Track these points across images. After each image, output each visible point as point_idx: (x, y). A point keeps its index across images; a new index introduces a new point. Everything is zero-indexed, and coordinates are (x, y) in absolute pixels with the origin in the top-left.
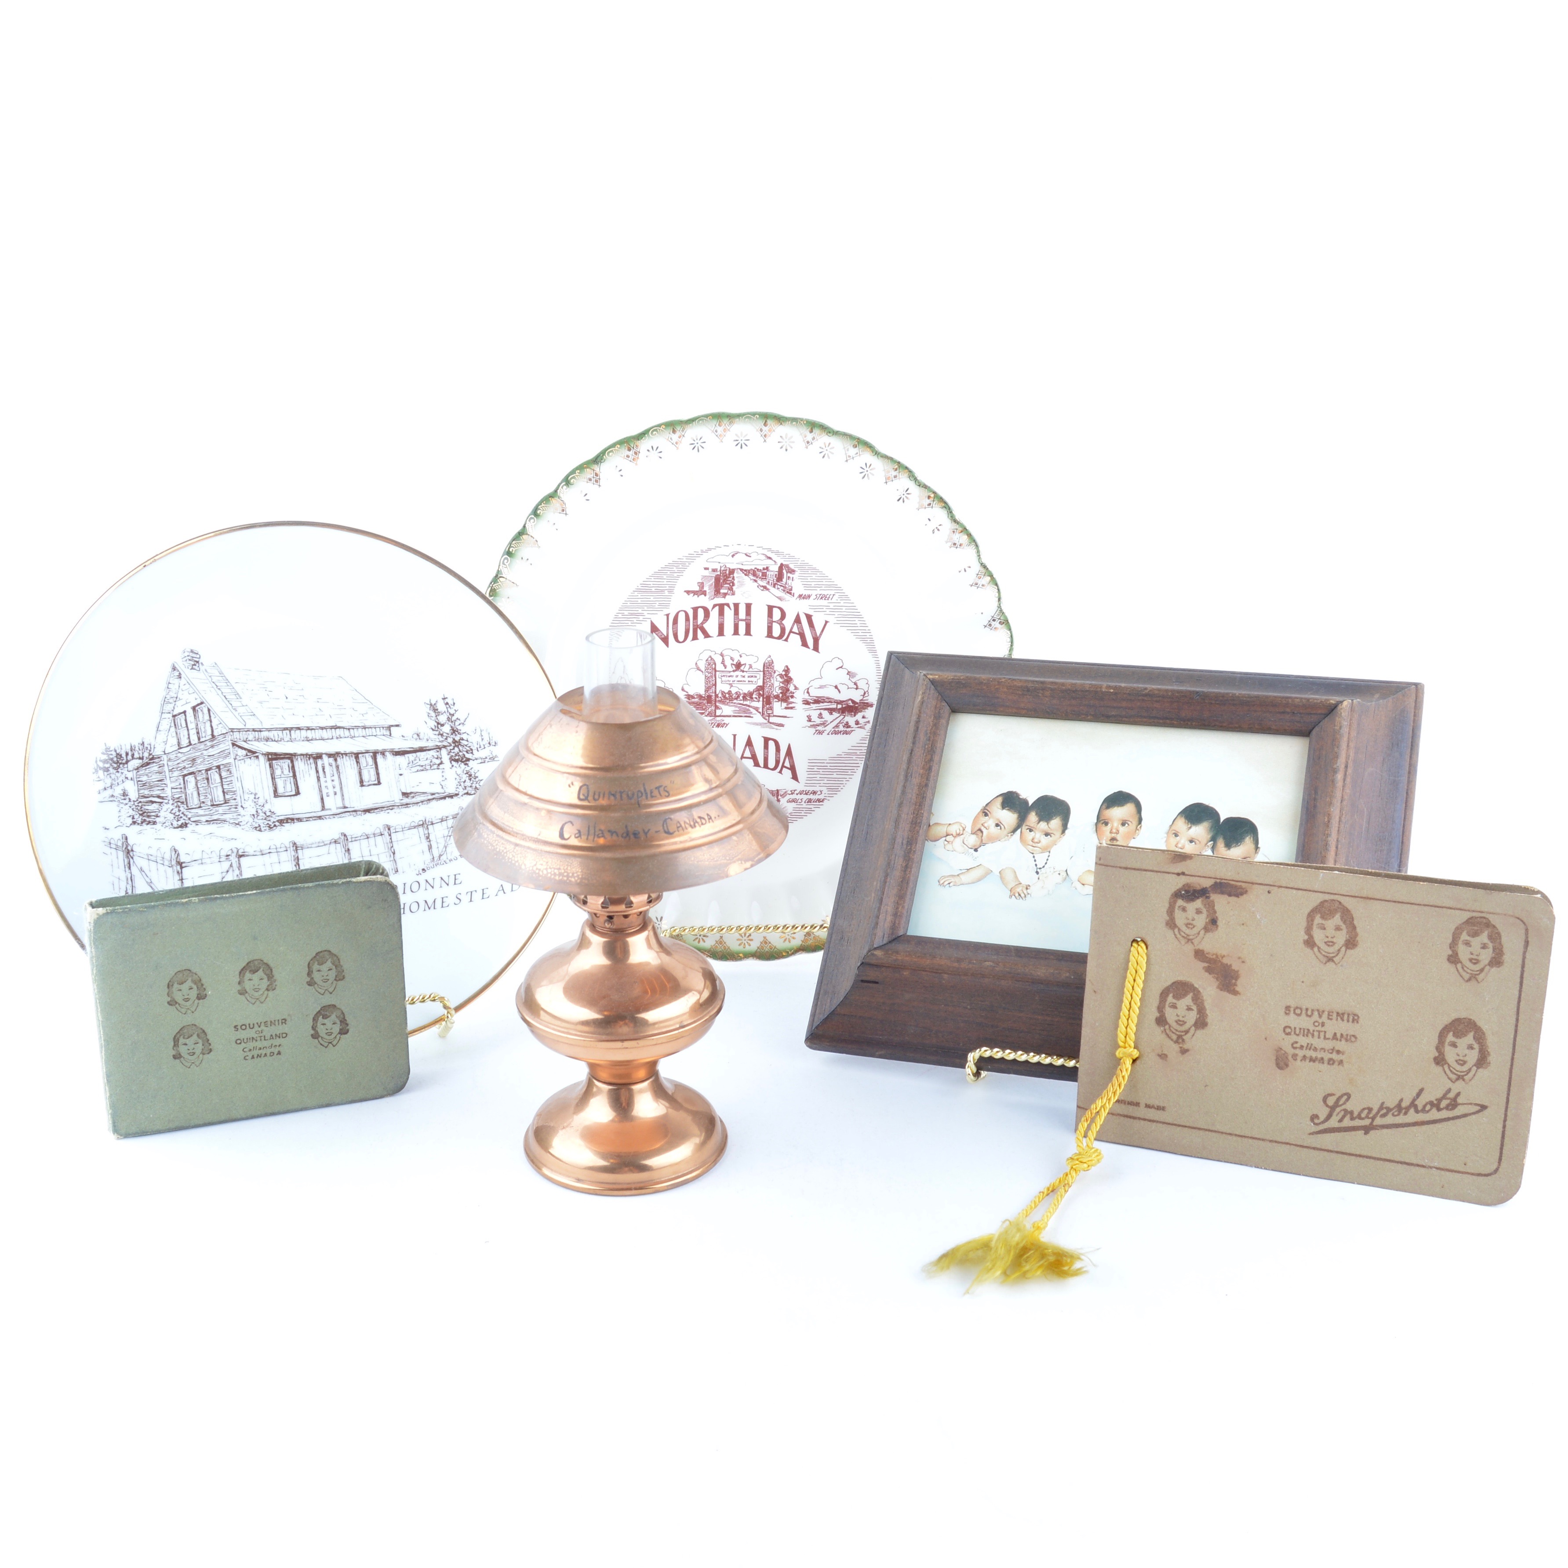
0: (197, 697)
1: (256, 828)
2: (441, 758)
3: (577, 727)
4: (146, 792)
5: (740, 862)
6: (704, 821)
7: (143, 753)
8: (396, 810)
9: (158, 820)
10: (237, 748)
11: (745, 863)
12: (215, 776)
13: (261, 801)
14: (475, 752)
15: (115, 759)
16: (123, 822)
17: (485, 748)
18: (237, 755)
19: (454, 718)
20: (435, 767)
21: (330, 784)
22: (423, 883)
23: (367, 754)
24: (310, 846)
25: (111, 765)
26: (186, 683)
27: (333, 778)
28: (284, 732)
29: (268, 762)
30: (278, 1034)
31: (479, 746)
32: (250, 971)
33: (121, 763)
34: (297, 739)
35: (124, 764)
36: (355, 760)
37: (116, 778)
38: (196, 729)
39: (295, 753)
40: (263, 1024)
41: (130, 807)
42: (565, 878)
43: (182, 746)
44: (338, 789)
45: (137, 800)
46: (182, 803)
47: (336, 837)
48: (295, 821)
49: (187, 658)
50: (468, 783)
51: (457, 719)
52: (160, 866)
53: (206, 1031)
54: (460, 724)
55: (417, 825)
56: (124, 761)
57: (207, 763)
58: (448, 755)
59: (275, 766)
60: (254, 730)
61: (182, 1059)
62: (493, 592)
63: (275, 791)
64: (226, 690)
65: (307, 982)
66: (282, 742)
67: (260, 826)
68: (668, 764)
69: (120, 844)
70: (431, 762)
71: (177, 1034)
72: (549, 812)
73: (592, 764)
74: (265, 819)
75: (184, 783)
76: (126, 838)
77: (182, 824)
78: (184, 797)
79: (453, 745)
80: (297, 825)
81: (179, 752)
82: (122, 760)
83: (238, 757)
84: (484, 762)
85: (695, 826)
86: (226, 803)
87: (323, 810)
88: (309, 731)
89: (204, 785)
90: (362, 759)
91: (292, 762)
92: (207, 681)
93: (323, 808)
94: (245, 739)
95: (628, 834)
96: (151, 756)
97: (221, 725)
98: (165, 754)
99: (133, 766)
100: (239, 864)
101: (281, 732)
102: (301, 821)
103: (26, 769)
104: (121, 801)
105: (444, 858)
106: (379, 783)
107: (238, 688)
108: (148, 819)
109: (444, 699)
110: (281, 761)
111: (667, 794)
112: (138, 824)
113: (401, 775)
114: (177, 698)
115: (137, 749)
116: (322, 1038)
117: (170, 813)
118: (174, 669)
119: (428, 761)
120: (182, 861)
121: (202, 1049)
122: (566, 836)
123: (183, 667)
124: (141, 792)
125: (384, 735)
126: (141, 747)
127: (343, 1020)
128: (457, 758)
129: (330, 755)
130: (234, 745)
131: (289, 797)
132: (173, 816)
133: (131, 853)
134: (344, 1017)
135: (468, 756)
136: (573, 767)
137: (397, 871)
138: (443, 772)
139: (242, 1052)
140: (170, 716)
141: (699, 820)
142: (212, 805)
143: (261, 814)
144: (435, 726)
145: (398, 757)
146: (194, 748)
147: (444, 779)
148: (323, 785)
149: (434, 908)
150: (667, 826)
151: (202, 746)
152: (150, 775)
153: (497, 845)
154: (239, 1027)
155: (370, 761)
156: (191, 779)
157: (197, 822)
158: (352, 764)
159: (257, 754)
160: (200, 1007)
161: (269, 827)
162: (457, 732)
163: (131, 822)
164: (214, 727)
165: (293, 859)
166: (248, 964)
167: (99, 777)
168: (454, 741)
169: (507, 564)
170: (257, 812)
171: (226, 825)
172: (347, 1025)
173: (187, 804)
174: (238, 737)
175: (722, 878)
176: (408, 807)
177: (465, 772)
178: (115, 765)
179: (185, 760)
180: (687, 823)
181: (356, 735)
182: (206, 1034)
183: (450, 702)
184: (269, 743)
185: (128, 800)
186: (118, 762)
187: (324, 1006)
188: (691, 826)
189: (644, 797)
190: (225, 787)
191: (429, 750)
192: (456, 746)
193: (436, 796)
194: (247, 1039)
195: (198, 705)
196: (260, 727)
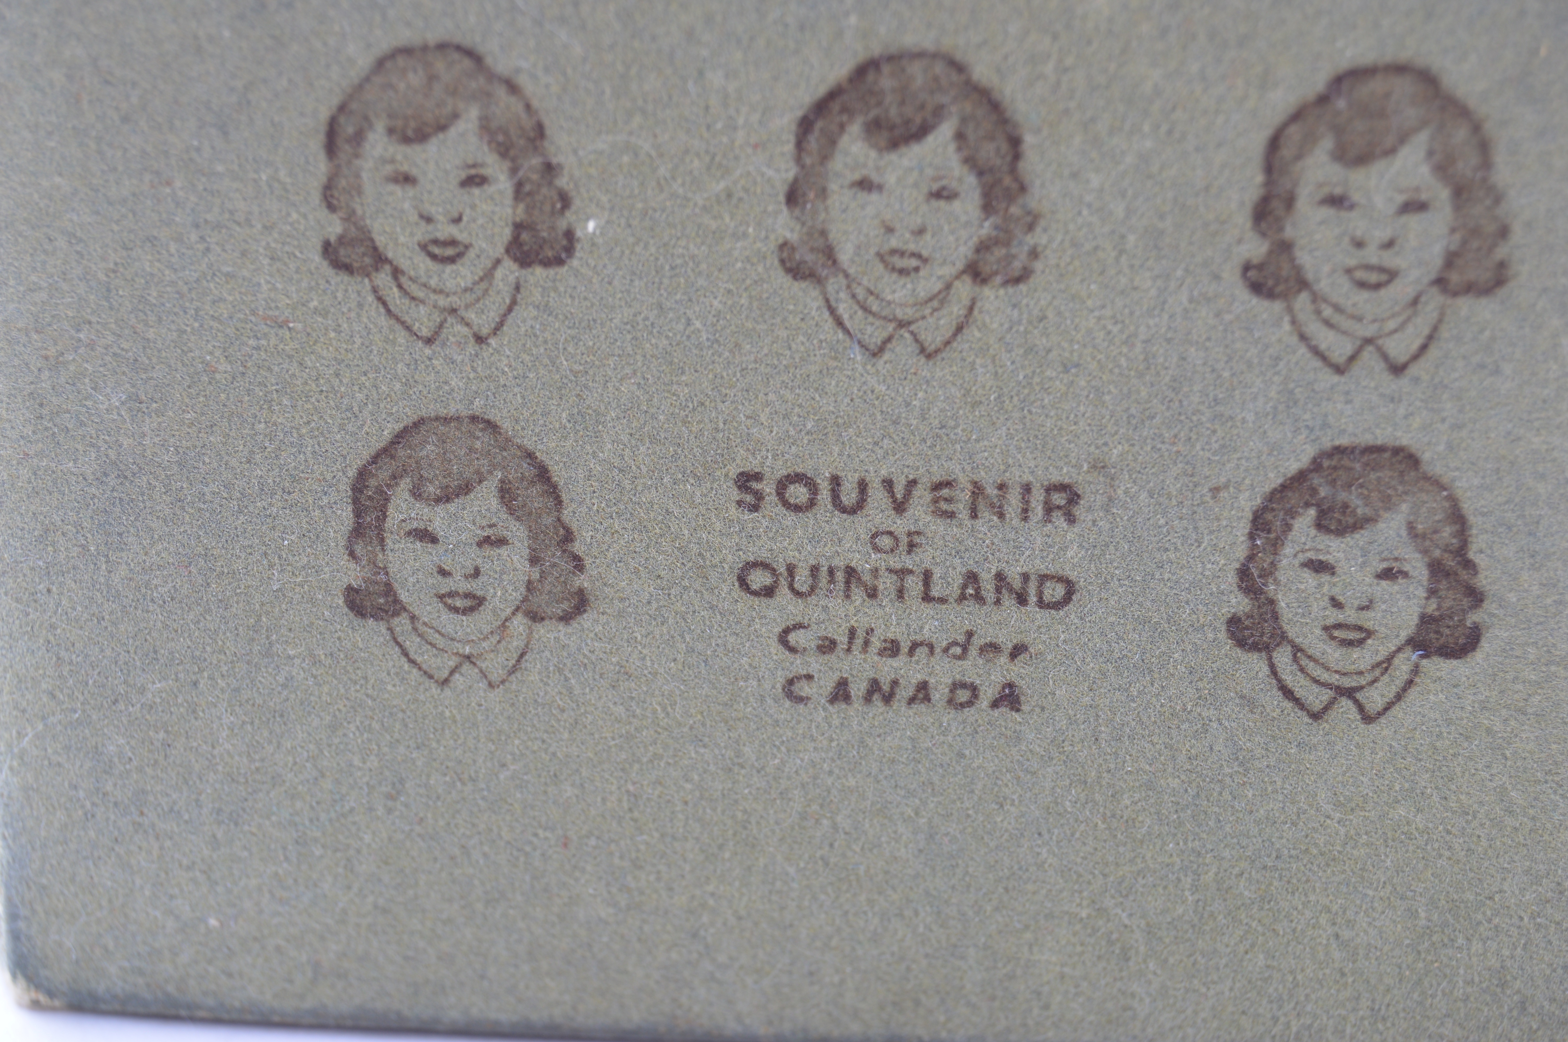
30: (1014, 574)
32: (874, 127)
40: (922, 496)
53: (559, 474)
61: (401, 623)
65: (1247, 268)
71: (375, 459)
116: (1297, 650)
121: (530, 586)
127: (1450, 562)
134: (1464, 545)
139: (775, 647)
154: (768, 488)
160: (524, 314)
166: (861, 71)
172: (1476, 597)
182: (553, 492)
187: (1339, 451)
194: (814, 570)
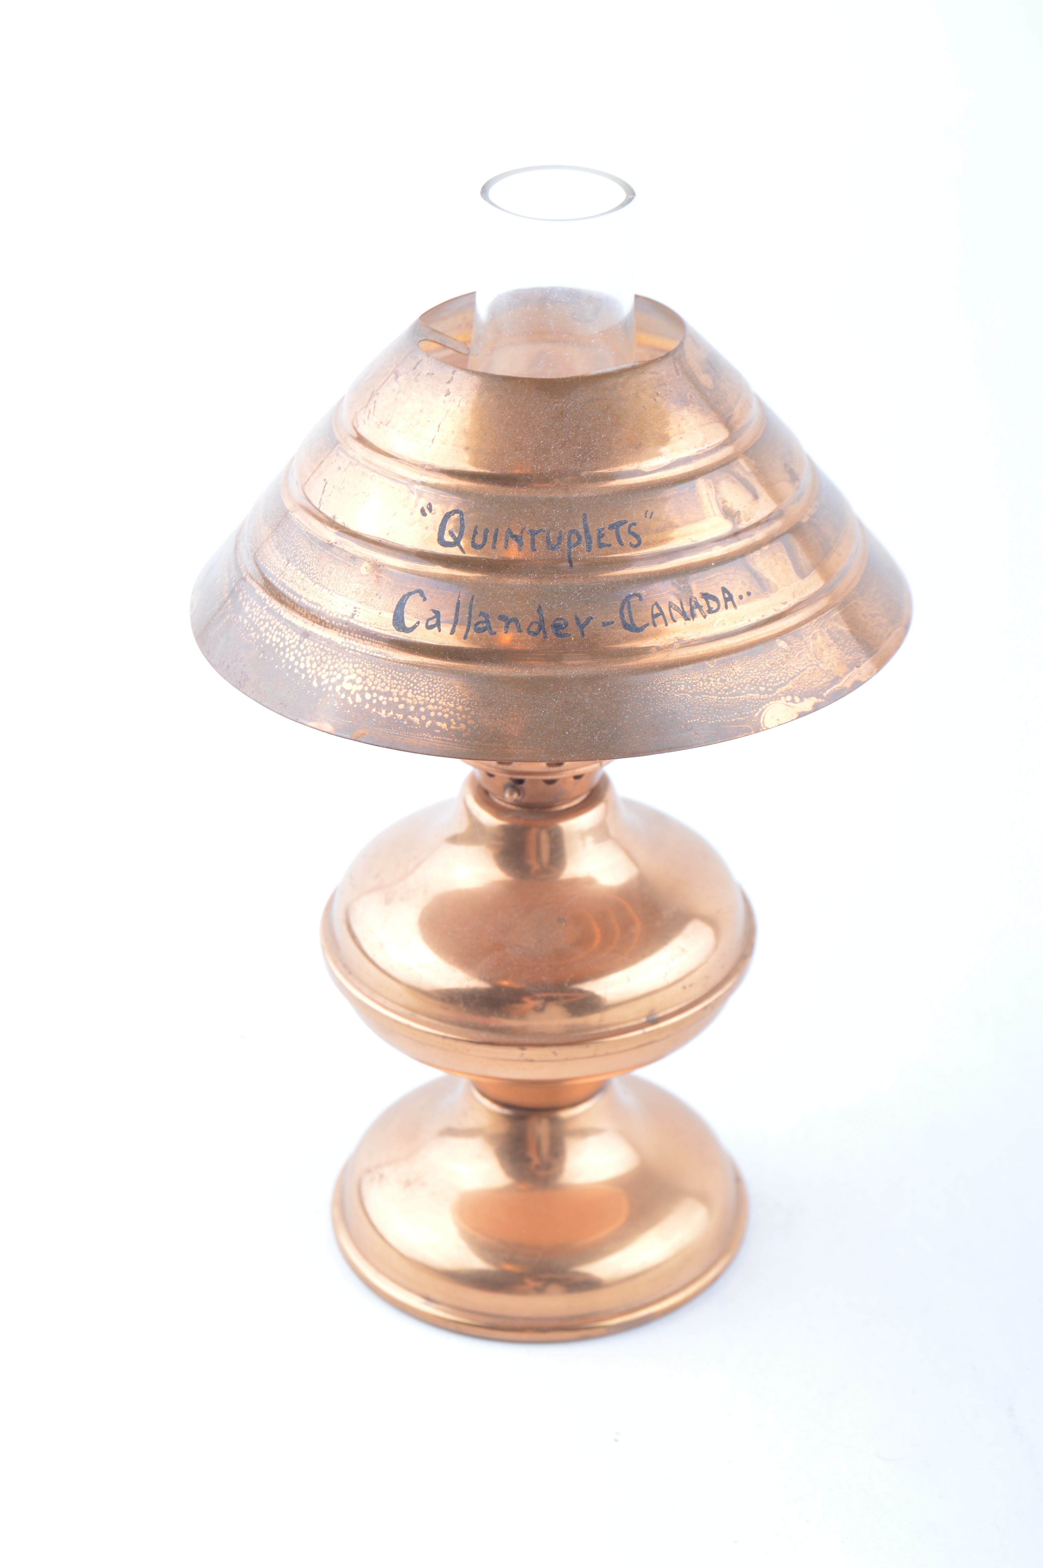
3: (449, 382)
5: (789, 698)
6: (713, 605)
11: (801, 700)
42: (400, 716)
68: (644, 473)
72: (377, 567)
73: (476, 466)
85: (693, 616)
95: (541, 627)
111: (635, 541)
122: (409, 623)
136: (433, 470)
141: (702, 602)
150: (630, 612)
153: (267, 630)
175: (747, 732)
180: (677, 609)
188: (684, 614)
189: (583, 546)
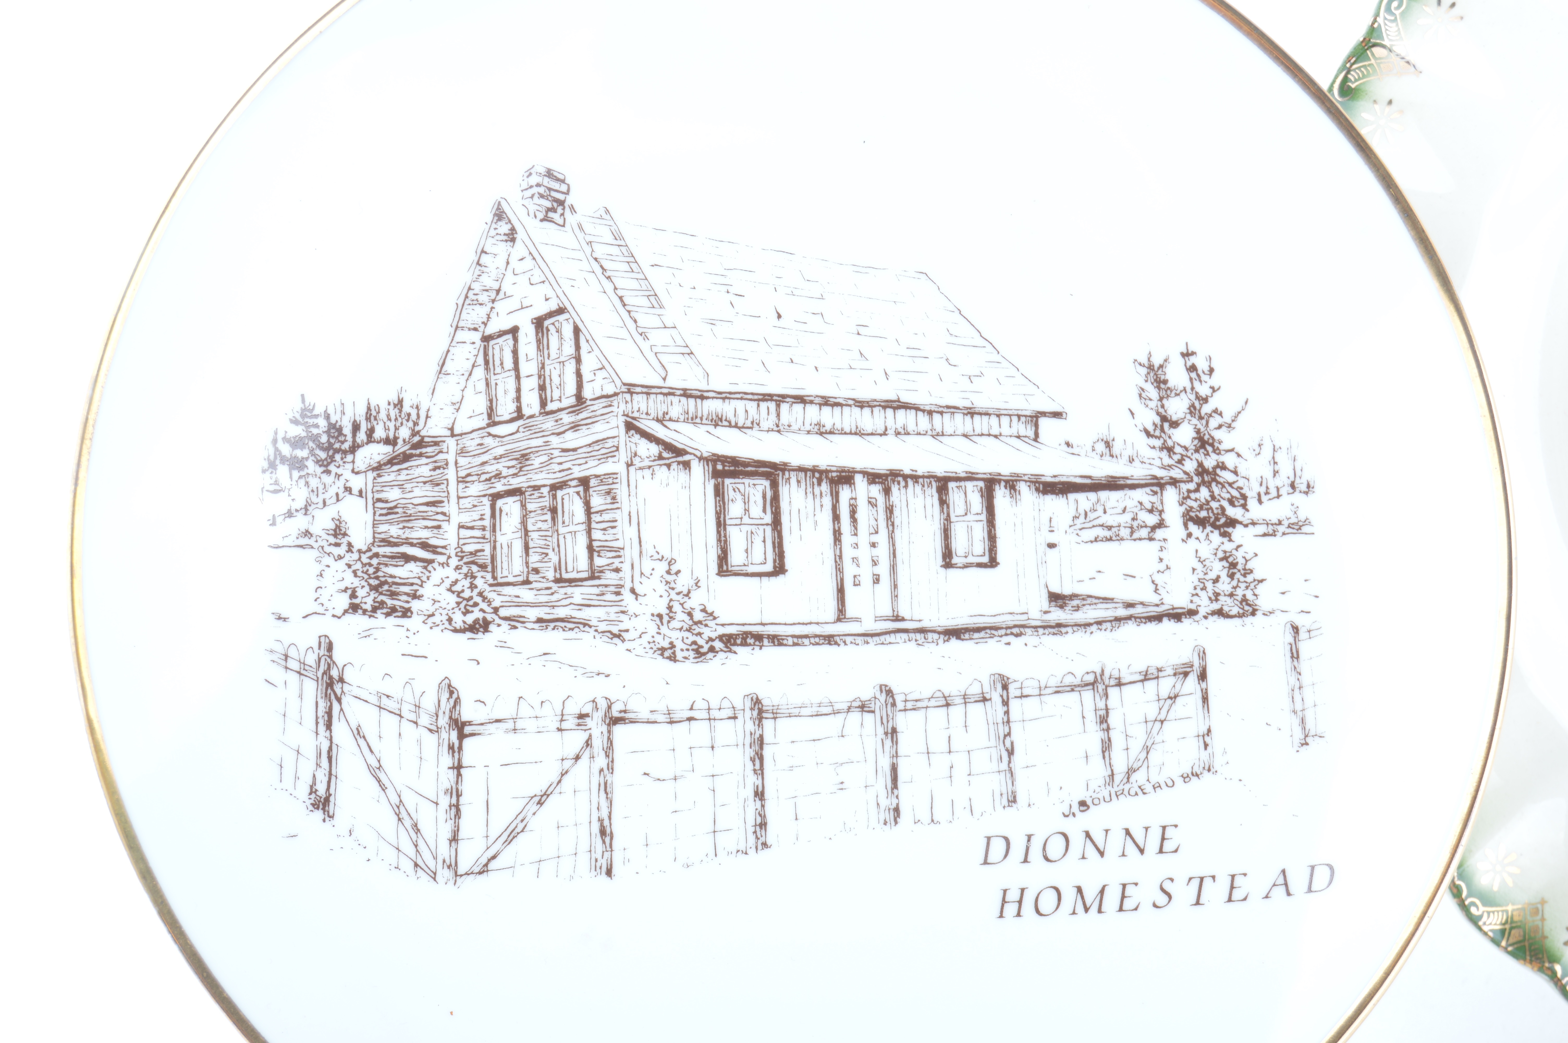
0: (551, 294)
1: (663, 650)
2: (1161, 512)
4: (394, 531)
7: (396, 429)
8: (1029, 638)
9: (415, 605)
10: (637, 436)
12: (574, 506)
13: (683, 582)
14: (1252, 503)
15: (324, 439)
16: (327, 604)
17: (1278, 496)
18: (636, 455)
19: (1207, 409)
20: (1144, 533)
21: (865, 553)
22: (1078, 840)
23: (969, 485)
24: (796, 711)
25: (312, 451)
26: (526, 253)
27: (874, 538)
28: (764, 405)
29: (713, 482)
31: (1263, 490)
33: (337, 451)
34: (795, 427)
35: (345, 452)
36: (936, 496)
37: (321, 487)
38: (540, 377)
39: (785, 464)
41: (349, 566)
43: (497, 419)
44: (883, 570)
45: (369, 550)
46: (483, 567)
47: (866, 694)
48: (766, 641)
49: (535, 190)
50: (1225, 586)
51: (1216, 411)
52: (408, 727)
54: (1220, 427)
55: (1077, 681)
56: (346, 446)
57: (557, 468)
58: (1181, 504)
59: (730, 494)
60: (686, 394)
62: (1346, 90)
63: (723, 558)
64: (625, 283)
66: (754, 432)
67: (672, 646)
69: (311, 659)
70: (1133, 519)
74: (689, 630)
75: (493, 515)
76: (330, 647)
77: (476, 621)
78: (488, 552)
79: (1196, 479)
80: (770, 652)
81: (490, 434)
82: (342, 442)
83: (636, 461)
84: (1274, 534)
86: (592, 577)
87: (839, 620)
88: (827, 410)
89: (544, 526)
90: (955, 496)
91: (774, 485)
92: (580, 255)
93: (841, 615)
94: (660, 416)
96: (417, 439)
97: (602, 374)
98: (453, 435)
99: (367, 461)
100: (610, 740)
101: (755, 404)
102: (780, 644)
103: (85, 451)
104: (328, 549)
105: (1139, 777)
106: (993, 562)
107: (657, 279)
108: (390, 602)
109: (1186, 355)
110: (747, 481)
112: (365, 612)
113: (1051, 546)
114: (498, 291)
115: (383, 415)
117: (450, 590)
118: (499, 215)
119: (1127, 517)
120: (465, 717)
123: (522, 213)
124: (382, 528)
125: (1018, 437)
126: (393, 413)
128: (1203, 514)
129: (873, 478)
130: (630, 427)
131: (756, 580)
132: (453, 599)
133: (337, 688)
135: (1233, 512)
137: (1015, 801)
138: (1161, 549)
140: (476, 337)
142: (557, 581)
143: (681, 616)
144: (1155, 425)
145: (1050, 499)
146: (527, 427)
147: (1162, 567)
148: (848, 553)
149: (1100, 911)
151: (549, 424)
152: (408, 486)
155: (976, 502)
156: (510, 507)
157: (514, 622)
158: (929, 507)
159: (686, 458)
161: (697, 651)
162: (1212, 445)
163: (346, 606)
164: (586, 375)
165: (748, 741)
167: (276, 483)
168: (1201, 470)
169: (1397, 12)
170: (670, 608)
171: (587, 637)
173: (493, 571)
174: (644, 409)
176: (1061, 633)
177: (1220, 554)
178: (323, 455)
179: (501, 457)
181: (948, 430)
183: (1202, 365)
184: (720, 431)
185: (344, 547)
186: (330, 446)
190: (596, 535)
191: (1133, 487)
192: (1203, 482)
193: (1139, 610)
195: (551, 314)
196: (704, 387)
